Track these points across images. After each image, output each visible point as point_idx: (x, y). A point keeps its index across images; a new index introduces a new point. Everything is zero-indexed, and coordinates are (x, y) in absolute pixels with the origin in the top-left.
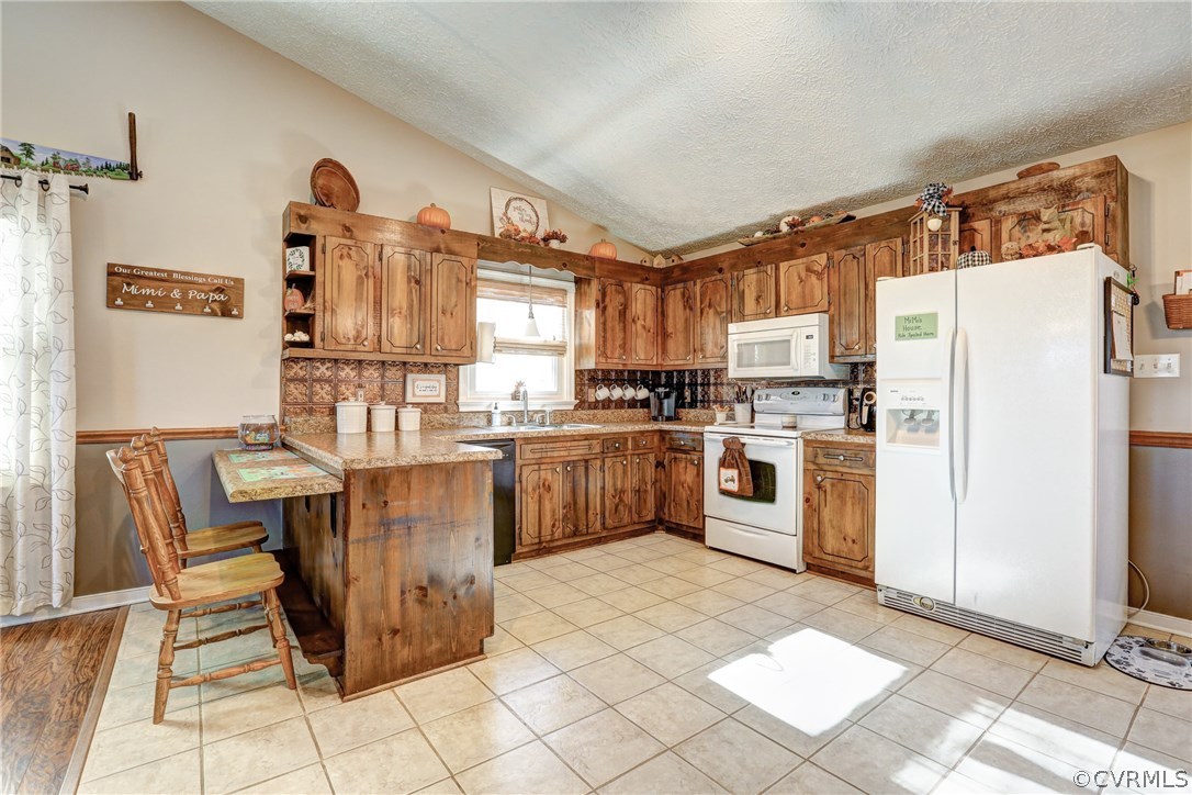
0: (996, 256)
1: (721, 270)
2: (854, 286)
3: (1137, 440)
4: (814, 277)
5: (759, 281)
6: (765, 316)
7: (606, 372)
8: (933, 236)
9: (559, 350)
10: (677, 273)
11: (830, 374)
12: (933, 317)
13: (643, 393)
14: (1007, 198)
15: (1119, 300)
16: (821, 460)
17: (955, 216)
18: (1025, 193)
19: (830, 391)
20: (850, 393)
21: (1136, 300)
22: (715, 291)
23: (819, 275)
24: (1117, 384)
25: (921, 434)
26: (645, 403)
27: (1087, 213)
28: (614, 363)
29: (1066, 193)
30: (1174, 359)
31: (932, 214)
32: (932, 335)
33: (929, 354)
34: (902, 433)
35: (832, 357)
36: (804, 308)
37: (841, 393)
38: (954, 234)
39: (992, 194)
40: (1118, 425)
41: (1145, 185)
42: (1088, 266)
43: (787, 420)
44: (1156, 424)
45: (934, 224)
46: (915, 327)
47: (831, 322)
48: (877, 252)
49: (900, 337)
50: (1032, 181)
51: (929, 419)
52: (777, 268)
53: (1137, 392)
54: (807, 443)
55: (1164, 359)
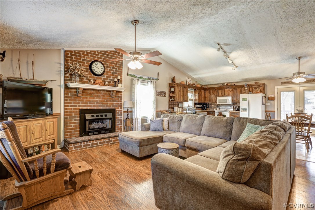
0: (253, 93)
1: (215, 89)
2: (235, 93)
3: (266, 111)
4: (230, 92)
5: (222, 91)
6: (222, 96)
7: (200, 103)
8: (246, 89)
9: (192, 100)
10: (208, 89)
11: (232, 104)
12: (246, 99)
13: (201, 106)
14: (253, 85)
15: (264, 98)
16: (232, 114)
17: (248, 87)
18: (255, 85)
19: (231, 106)
20: (234, 106)
21: (266, 97)
22: (214, 92)
23: (231, 91)
24: (264, 106)
25: (245, 111)
26: (201, 107)
27: (261, 88)
28: (200, 102)
29: (259, 86)
30: (269, 103)
31: (246, 87)
32: (246, 100)
33: (246, 102)
34: (243, 111)
35: (232, 102)
36: (228, 95)
37: (233, 106)
38: (248, 90)
39: (252, 85)
40: (264, 110)
41: (267, 85)
42: (261, 95)
43: (225, 110)
44: (267, 110)
45: (246, 88)
46: (244, 100)
47: (232, 97)
48: (238, 90)
49: (243, 100)
50: (256, 84)
51: (246, 109)
52: (224, 90)
53: (266, 107)
54: (230, 112)
55: (268, 103)
